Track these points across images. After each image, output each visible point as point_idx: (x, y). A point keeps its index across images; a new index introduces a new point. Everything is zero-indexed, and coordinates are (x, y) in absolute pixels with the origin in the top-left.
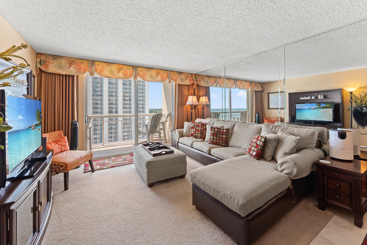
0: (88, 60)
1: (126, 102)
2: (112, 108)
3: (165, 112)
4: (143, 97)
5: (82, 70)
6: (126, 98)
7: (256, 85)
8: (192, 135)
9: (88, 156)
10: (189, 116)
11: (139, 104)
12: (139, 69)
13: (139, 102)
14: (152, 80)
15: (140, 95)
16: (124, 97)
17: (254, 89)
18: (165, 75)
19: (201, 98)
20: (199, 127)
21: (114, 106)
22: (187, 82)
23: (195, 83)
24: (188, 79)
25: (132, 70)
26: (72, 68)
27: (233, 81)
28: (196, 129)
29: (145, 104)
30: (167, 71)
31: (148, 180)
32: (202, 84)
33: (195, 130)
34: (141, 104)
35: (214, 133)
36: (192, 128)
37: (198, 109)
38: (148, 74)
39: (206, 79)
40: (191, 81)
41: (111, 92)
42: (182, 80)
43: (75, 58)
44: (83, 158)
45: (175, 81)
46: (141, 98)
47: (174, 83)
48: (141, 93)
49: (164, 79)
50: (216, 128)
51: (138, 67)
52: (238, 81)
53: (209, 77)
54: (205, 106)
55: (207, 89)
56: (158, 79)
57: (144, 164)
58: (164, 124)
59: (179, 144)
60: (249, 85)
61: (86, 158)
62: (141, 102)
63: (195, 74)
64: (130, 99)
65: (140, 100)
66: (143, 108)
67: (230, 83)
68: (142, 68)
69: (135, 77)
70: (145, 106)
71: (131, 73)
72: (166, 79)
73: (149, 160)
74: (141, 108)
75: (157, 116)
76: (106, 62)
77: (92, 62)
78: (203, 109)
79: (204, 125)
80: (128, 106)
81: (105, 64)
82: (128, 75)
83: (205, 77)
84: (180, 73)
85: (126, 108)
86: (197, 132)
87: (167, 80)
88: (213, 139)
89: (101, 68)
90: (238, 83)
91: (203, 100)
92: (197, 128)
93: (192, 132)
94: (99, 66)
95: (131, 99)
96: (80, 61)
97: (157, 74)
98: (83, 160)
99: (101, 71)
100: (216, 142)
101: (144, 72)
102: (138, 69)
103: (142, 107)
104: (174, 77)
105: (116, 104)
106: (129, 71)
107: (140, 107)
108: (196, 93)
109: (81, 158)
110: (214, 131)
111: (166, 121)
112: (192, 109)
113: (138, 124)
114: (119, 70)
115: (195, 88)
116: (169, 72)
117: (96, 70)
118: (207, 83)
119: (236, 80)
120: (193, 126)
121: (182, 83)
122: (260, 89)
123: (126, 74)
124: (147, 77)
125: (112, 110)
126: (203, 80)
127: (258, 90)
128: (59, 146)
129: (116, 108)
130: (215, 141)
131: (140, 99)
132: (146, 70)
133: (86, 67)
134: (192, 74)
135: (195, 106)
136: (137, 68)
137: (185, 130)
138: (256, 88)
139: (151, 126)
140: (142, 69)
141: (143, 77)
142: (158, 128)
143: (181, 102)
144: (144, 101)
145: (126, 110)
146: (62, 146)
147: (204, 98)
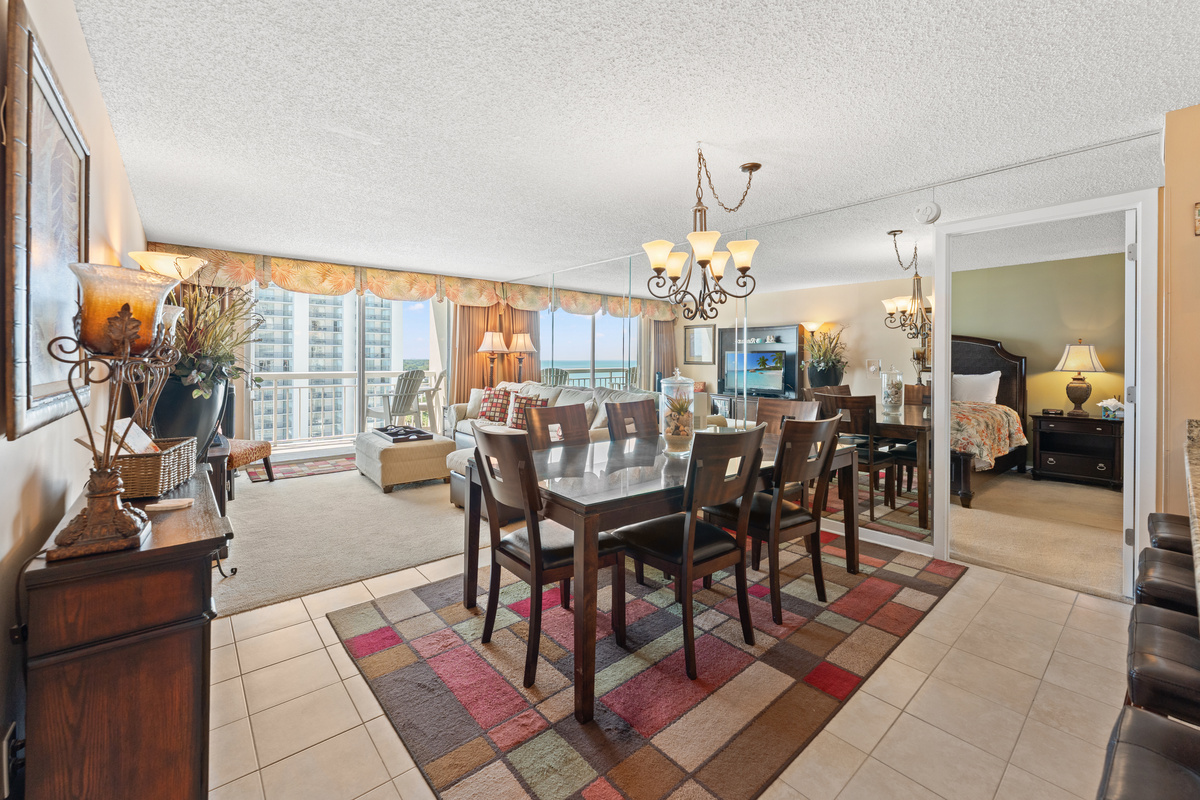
0: (255, 255)
1: (321, 335)
2: (272, 355)
3: (436, 368)
4: (382, 318)
5: (243, 276)
6: (322, 322)
7: (658, 308)
8: (483, 414)
9: (263, 448)
10: (485, 378)
11: (370, 343)
12: (369, 273)
13: (370, 336)
14: (400, 297)
15: (371, 313)
16: (315, 319)
17: (653, 314)
18: (430, 286)
19: (515, 336)
20: (498, 398)
21: (278, 348)
22: (483, 301)
23: (503, 303)
24: (485, 293)
25: (352, 276)
26: (220, 273)
27: (599, 298)
28: (492, 403)
29: (389, 344)
30: (434, 277)
31: (383, 480)
32: (520, 304)
33: (489, 405)
34: (374, 343)
35: (519, 408)
36: (485, 400)
37: (509, 361)
38: (390, 284)
39: (530, 293)
40: (492, 298)
41: (268, 298)
42: (470, 296)
43: (226, 252)
45: (454, 297)
46: (377, 324)
47: (452, 304)
48: (376, 305)
49: (428, 293)
50: (525, 398)
51: (368, 268)
52: (610, 299)
53: (536, 288)
54: (525, 356)
55: (532, 315)
56: (412, 295)
57: (376, 455)
58: (430, 395)
59: (457, 434)
60: (638, 306)
62: (377, 336)
63: (503, 283)
64: (335, 324)
65: (373, 330)
66: (383, 356)
67: (588, 302)
68: (376, 271)
69: (360, 291)
70: (390, 348)
71: (351, 281)
72: (432, 294)
73: (385, 447)
74: (376, 356)
75: (411, 376)
76: (294, 260)
77: (265, 259)
78: (520, 360)
79: (507, 394)
80: (328, 349)
81: (292, 263)
82: (344, 286)
83: (527, 289)
84: (466, 280)
85: (320, 355)
86: (493, 409)
87: (435, 297)
88: (517, 418)
89: (284, 273)
90: (611, 303)
91: (521, 341)
92: (495, 400)
93: (485, 409)
94: (279, 268)
95: (340, 325)
96: (238, 257)
97: (411, 284)
99: (283, 278)
100: (522, 425)
101: (381, 279)
102: (366, 274)
103: (378, 351)
104: (451, 290)
105: (286, 341)
106: (347, 277)
107: (372, 351)
108: (506, 324)
109: (252, 450)
110: (520, 403)
111: (437, 388)
112: (492, 360)
113: (366, 394)
114: (324, 276)
115: (502, 313)
116: (438, 279)
117: (273, 276)
118: (532, 302)
119: (605, 297)
120: (487, 396)
121: (471, 304)
122: (668, 317)
123: (340, 285)
124: (387, 290)
125: (269, 362)
126: (523, 296)
127: (662, 319)
129: (286, 355)
130: (520, 422)
131: (372, 326)
132: (385, 274)
133: (251, 270)
134: (495, 283)
135: (502, 355)
136: (364, 270)
137: (470, 406)
138: (657, 313)
139: (396, 397)
140: (375, 273)
141: (378, 292)
142: (414, 404)
143: (469, 345)
144: (389, 331)
145: (321, 362)
147: (521, 336)
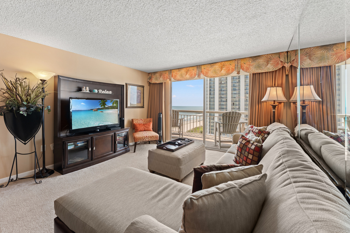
0: (168, 70)
9: (153, 137)
12: (202, 67)
14: (216, 75)
18: (232, 66)
22: (270, 68)
23: (287, 65)
25: (196, 70)
26: (161, 78)
30: (234, 61)
37: (294, 107)
38: (211, 70)
39: (319, 52)
40: (278, 64)
42: (259, 66)
43: (162, 71)
44: (148, 137)
45: (247, 70)
49: (230, 71)
51: (202, 65)
54: (308, 104)
56: (222, 73)
61: (151, 137)
63: (287, 52)
68: (205, 65)
69: (198, 76)
71: (195, 72)
72: (233, 70)
78: (303, 107)
82: (193, 75)
83: (315, 50)
84: (255, 58)
89: (176, 74)
94: (174, 73)
97: (222, 68)
98: (148, 138)
101: (208, 68)
104: (245, 66)
109: (147, 137)
112: (274, 107)
114: (187, 73)
116: (236, 61)
117: (172, 76)
118: (322, 59)
124: (210, 73)
128: (144, 127)
132: (209, 66)
134: (280, 53)
136: (200, 66)
140: (205, 67)
146: (146, 127)
